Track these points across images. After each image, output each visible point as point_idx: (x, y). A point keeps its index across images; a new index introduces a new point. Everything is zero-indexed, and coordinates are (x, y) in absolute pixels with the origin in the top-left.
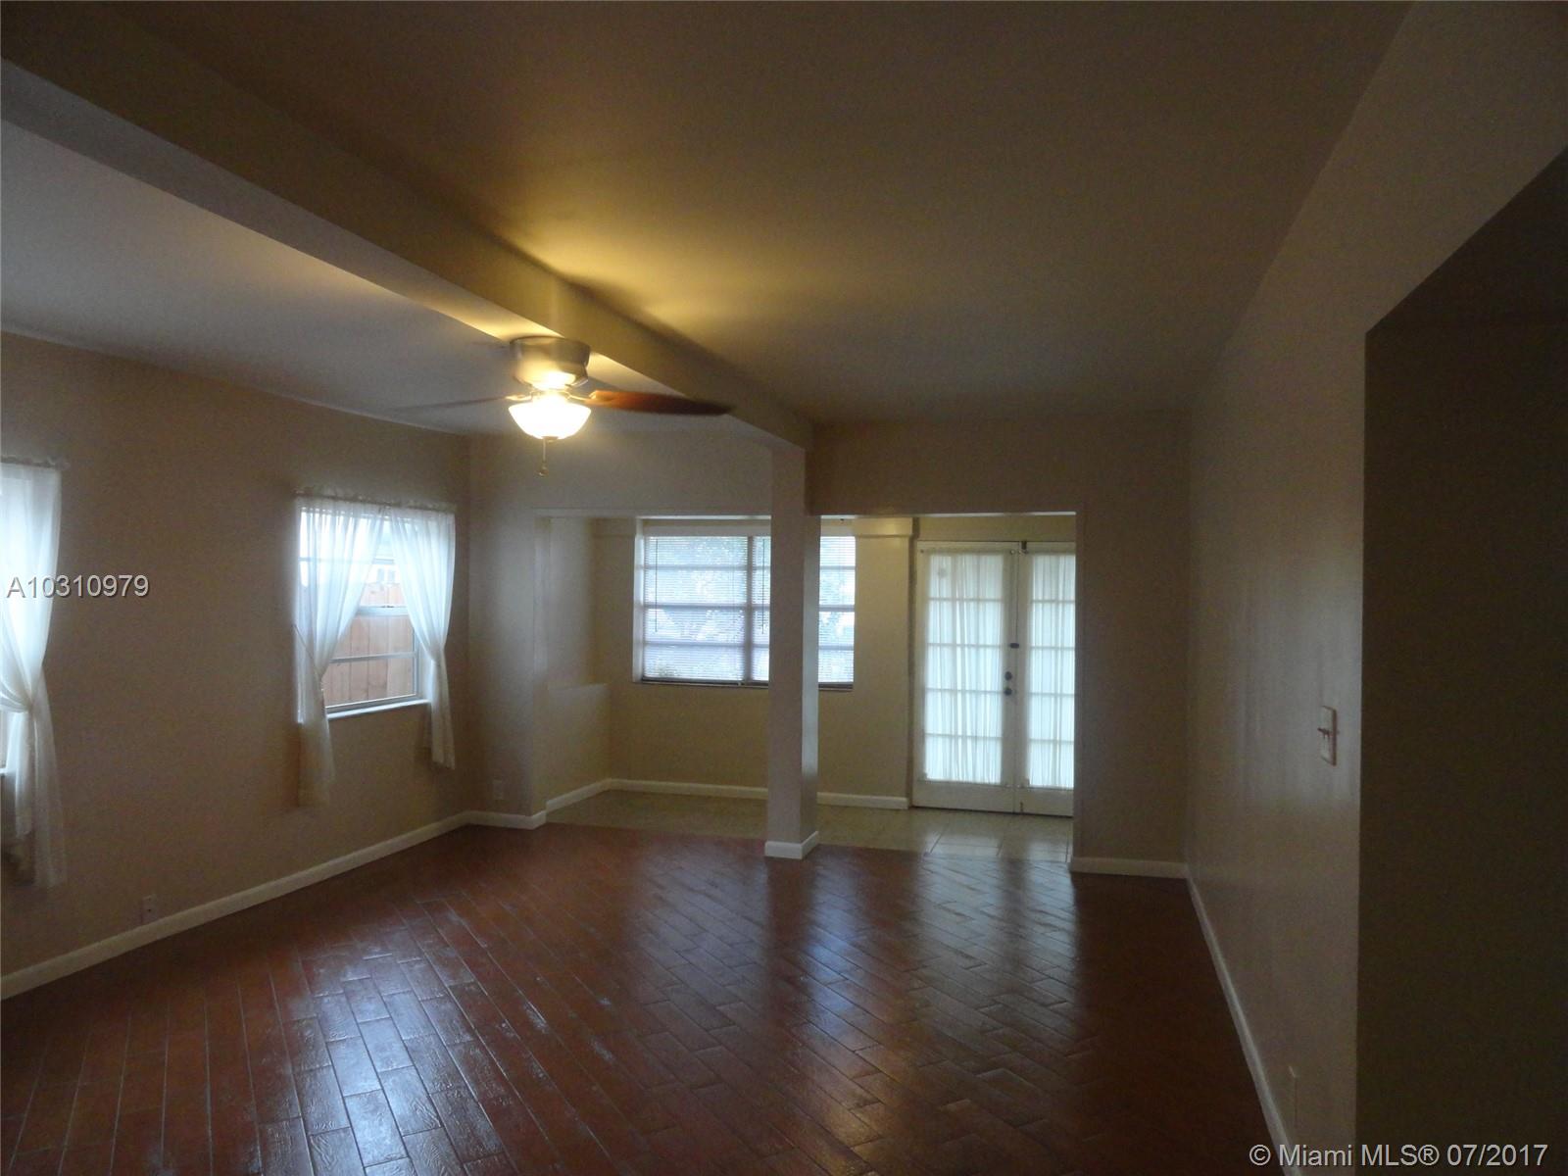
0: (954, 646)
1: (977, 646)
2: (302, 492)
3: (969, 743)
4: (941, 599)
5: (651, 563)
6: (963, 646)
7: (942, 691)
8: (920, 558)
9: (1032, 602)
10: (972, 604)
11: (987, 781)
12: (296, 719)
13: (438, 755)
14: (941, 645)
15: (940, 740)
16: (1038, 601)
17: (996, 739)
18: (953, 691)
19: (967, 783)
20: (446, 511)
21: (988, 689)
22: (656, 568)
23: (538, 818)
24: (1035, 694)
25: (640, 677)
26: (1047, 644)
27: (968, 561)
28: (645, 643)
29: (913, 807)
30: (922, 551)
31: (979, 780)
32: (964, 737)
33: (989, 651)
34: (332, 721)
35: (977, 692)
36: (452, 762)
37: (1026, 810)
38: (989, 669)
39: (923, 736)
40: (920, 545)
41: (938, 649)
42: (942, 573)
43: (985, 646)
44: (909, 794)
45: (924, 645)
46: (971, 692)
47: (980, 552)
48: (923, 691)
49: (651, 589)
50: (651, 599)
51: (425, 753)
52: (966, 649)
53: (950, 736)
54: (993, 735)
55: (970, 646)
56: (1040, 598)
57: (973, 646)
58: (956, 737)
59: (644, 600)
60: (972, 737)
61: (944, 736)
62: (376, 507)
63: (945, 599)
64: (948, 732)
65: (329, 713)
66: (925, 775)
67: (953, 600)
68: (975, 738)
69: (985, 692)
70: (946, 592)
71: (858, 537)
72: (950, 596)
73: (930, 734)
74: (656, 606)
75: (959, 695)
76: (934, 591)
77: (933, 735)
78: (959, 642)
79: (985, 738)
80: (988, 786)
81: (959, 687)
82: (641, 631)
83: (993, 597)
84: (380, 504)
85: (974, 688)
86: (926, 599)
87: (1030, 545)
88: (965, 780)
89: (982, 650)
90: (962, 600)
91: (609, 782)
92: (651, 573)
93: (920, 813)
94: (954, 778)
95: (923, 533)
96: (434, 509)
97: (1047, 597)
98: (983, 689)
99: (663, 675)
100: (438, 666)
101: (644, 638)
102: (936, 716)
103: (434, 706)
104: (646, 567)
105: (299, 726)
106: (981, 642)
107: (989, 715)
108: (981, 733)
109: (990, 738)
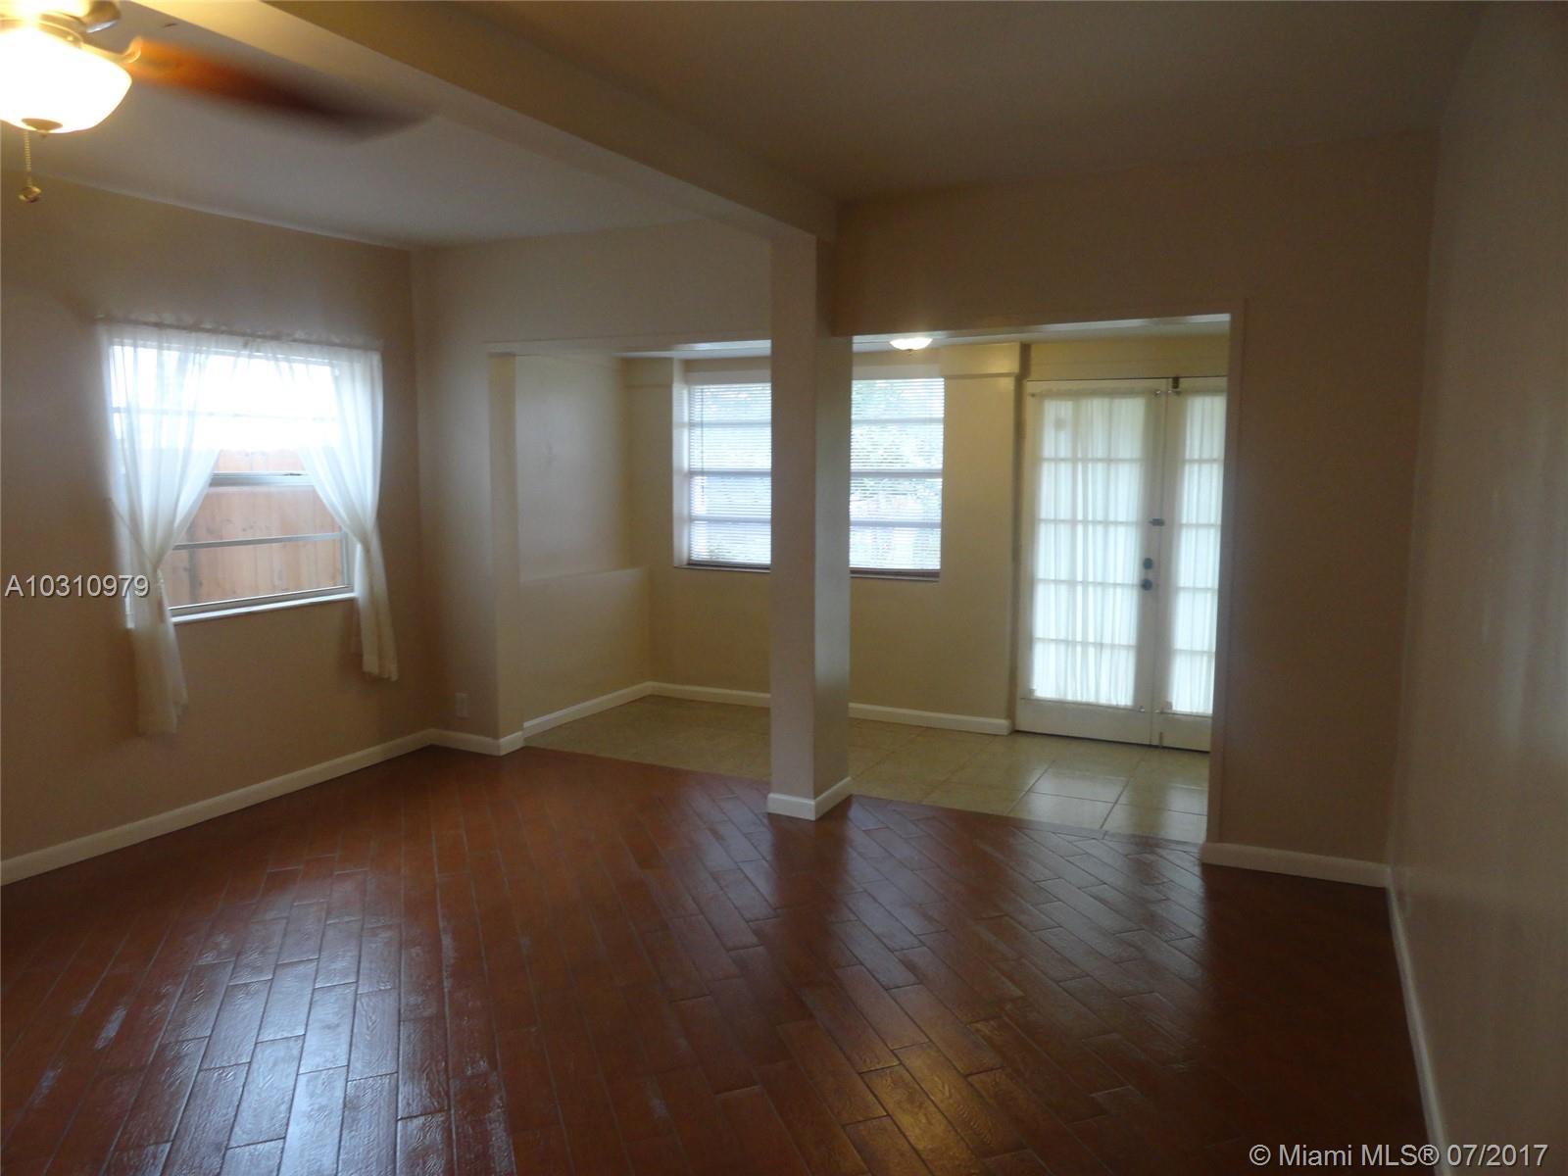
0: (1073, 522)
1: (1106, 523)
2: (101, 316)
3: (1091, 651)
4: (1057, 460)
5: (697, 419)
6: (1085, 522)
7: (1057, 582)
8: (1030, 403)
9: (1184, 461)
10: (1100, 466)
11: (1114, 703)
12: (125, 622)
13: (371, 663)
14: (1056, 521)
15: (1053, 647)
16: (1192, 461)
17: (1128, 647)
18: (1072, 583)
19: (1088, 704)
20: (365, 348)
21: (1119, 581)
22: (702, 425)
23: (509, 742)
24: (1184, 588)
25: (685, 561)
26: (1203, 521)
27: (1096, 407)
28: (691, 519)
29: (1016, 732)
30: (1033, 395)
31: (1103, 700)
32: (1085, 644)
33: (1122, 530)
34: (176, 625)
35: (1103, 585)
36: (392, 671)
37: (1166, 743)
38: (1121, 556)
39: (1030, 641)
40: (1030, 386)
41: (1053, 526)
42: (1059, 424)
43: (1116, 523)
44: (1011, 714)
45: (1034, 521)
46: (1095, 584)
47: (1112, 394)
48: (1032, 583)
49: (696, 453)
50: (697, 465)
51: (351, 660)
52: (1090, 528)
53: (1066, 642)
54: (1124, 642)
55: (1095, 523)
56: (1196, 457)
57: (1100, 522)
58: (1074, 643)
59: (689, 465)
60: (1095, 644)
61: (1057, 641)
62: (240, 340)
63: (1063, 460)
64: (1062, 636)
65: (174, 616)
66: (1031, 691)
67: (1074, 460)
68: (1100, 646)
69: (1115, 585)
70: (1064, 451)
71: (949, 378)
72: (1069, 455)
73: (1039, 639)
74: (702, 473)
75: (1079, 589)
76: (1048, 450)
77: (1043, 640)
78: (1080, 517)
79: (1113, 646)
80: (1117, 708)
81: (1080, 578)
82: (686, 503)
83: (1127, 455)
84: (243, 335)
85: (1099, 579)
86: (1038, 460)
87: (1184, 383)
88: (1085, 699)
89: (1112, 529)
90: (1085, 460)
91: (648, 687)
92: (697, 432)
93: (1023, 741)
94: (1070, 698)
95: (1034, 369)
96: (343, 345)
97: (1206, 456)
98: (1112, 581)
99: (714, 558)
100: (367, 550)
101: (690, 513)
102: (1048, 613)
103: (361, 603)
104: (692, 425)
105: (128, 632)
106: (1112, 518)
107: (1120, 616)
108: (1107, 640)
109: (1120, 646)
